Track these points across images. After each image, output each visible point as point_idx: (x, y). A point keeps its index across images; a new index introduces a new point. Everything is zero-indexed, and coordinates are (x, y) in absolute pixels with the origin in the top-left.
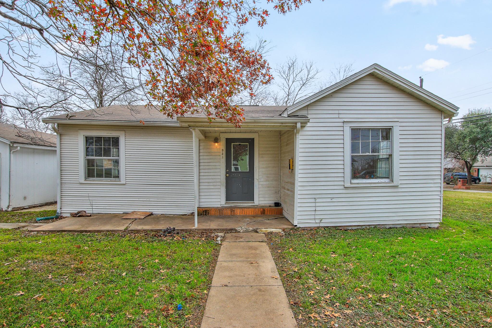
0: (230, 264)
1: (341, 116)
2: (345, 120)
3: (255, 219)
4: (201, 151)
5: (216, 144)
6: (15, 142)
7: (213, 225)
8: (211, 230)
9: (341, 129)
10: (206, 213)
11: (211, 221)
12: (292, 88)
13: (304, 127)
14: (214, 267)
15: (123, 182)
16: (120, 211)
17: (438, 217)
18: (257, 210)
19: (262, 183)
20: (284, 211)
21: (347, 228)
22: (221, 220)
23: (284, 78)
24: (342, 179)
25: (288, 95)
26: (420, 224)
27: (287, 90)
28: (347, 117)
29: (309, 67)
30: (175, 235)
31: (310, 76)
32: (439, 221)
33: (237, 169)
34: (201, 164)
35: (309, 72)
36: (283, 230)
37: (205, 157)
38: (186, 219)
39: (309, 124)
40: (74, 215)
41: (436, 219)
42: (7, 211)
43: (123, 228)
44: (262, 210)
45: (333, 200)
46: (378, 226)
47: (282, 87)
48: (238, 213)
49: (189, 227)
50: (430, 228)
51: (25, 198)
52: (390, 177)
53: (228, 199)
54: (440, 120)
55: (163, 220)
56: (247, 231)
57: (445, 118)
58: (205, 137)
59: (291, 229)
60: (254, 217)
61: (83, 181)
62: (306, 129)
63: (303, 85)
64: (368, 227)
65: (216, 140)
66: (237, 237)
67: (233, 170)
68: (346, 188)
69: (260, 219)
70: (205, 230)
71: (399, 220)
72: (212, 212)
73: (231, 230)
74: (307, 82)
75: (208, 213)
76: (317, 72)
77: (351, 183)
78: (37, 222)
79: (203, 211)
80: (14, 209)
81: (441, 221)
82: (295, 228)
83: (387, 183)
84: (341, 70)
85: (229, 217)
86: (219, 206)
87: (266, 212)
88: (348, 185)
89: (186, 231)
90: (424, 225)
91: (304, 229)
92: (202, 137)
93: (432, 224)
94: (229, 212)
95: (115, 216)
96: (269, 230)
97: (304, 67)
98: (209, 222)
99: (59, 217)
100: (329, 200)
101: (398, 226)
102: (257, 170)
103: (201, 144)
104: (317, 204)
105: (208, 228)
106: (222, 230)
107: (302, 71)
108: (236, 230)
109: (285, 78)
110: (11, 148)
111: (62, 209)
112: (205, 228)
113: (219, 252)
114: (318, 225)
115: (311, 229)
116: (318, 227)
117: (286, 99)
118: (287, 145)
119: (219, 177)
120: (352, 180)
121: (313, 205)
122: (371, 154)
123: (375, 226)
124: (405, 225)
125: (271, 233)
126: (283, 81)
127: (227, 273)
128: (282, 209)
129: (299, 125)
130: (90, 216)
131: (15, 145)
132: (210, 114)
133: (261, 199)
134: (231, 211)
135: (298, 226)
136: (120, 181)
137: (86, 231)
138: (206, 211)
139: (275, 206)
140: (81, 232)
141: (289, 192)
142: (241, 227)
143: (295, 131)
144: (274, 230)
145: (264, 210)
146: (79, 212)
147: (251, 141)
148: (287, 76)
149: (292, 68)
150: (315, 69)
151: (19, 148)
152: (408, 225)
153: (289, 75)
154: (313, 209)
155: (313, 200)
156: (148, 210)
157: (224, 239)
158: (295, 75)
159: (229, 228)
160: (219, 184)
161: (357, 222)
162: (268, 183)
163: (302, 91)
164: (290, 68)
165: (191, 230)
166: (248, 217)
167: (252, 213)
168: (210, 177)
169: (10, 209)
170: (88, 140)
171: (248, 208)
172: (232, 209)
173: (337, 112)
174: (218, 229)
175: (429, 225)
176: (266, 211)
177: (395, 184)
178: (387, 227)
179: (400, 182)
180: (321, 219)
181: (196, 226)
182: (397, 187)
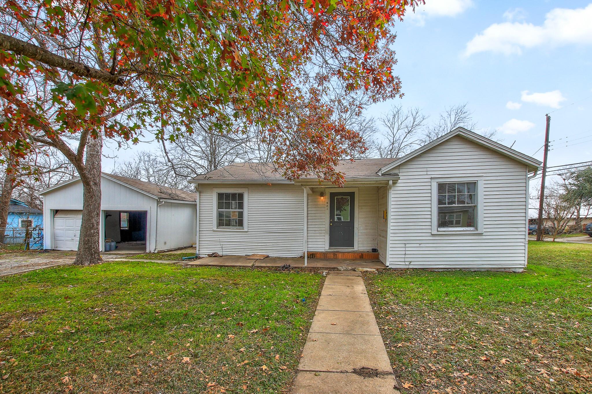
0: (333, 286)
1: (429, 173)
2: (433, 176)
3: (354, 262)
4: (309, 204)
5: (322, 198)
6: (161, 198)
7: (319, 265)
8: (318, 268)
9: (429, 184)
10: (313, 256)
11: (317, 262)
12: (397, 136)
13: (396, 183)
14: (322, 287)
15: (246, 230)
16: (243, 254)
17: (523, 262)
18: (356, 254)
19: (361, 231)
20: (380, 256)
21: (434, 270)
22: (325, 262)
23: (388, 127)
24: (430, 227)
25: (393, 144)
27: (391, 139)
28: (436, 174)
29: (414, 114)
30: (291, 270)
31: (415, 123)
32: (523, 267)
33: (339, 219)
34: (309, 215)
35: (414, 119)
36: (377, 270)
37: (312, 209)
38: (298, 260)
39: (399, 181)
40: (210, 256)
41: (520, 264)
42: (155, 253)
43: (250, 265)
44: (360, 254)
45: (421, 245)
46: (463, 269)
47: (386, 135)
48: (340, 256)
49: (300, 265)
50: (514, 272)
51: (165, 243)
52: (475, 225)
53: (331, 245)
54: (524, 173)
55: (279, 261)
56: (347, 270)
57: (529, 172)
58: (313, 192)
59: (384, 269)
60: (354, 260)
61: (215, 229)
62: (397, 185)
63: (409, 132)
64: (454, 270)
65: (322, 194)
66: (338, 273)
67: (336, 220)
68: (433, 235)
69: (358, 262)
70: (313, 268)
71: (483, 264)
72: (318, 256)
73: (334, 269)
74: (412, 130)
75: (315, 256)
76: (423, 119)
77: (438, 231)
78: (183, 261)
79: (311, 255)
80: (159, 252)
81: (526, 266)
82: (387, 269)
83: (472, 231)
84: (452, 113)
85: (332, 260)
86: (324, 251)
87: (364, 257)
88: (435, 232)
89: (298, 268)
90: (509, 270)
91: (395, 269)
92: (310, 192)
93: (517, 269)
94: (332, 256)
95: (240, 257)
96: (365, 269)
97: (410, 114)
98: (316, 263)
99: (197, 257)
100: (418, 245)
101: (483, 270)
102: (357, 220)
103: (309, 198)
104: (407, 249)
105: (315, 266)
106: (326, 269)
107: (408, 118)
108: (338, 269)
109: (390, 126)
110: (158, 202)
111: (200, 251)
112: (312, 266)
113: (325, 280)
114: (407, 267)
115: (401, 270)
116: (408, 269)
117: (391, 147)
118: (383, 198)
119: (324, 226)
120: (438, 229)
121: (404, 249)
122: (457, 205)
123: (461, 269)
124: (489, 269)
125: (367, 271)
126: (387, 129)
127: (331, 290)
128: (378, 254)
129: (391, 182)
130: (222, 256)
131: (161, 200)
132: (319, 176)
133: (360, 245)
134: (334, 255)
135: (390, 267)
136: (243, 229)
137: (225, 266)
138: (313, 254)
139: (373, 252)
140: (221, 266)
141: (383, 239)
142: (342, 267)
143: (388, 187)
144: (369, 269)
145: (362, 255)
146: (213, 254)
147: (352, 195)
148: (391, 124)
149: (397, 116)
150: (421, 116)
151: (164, 202)
152: (492, 269)
153: (393, 123)
154: (404, 253)
155: (403, 245)
156: (265, 253)
157: (328, 274)
158: (400, 123)
159: (332, 267)
160: (324, 232)
161: (443, 265)
162: (366, 231)
163: (408, 139)
164: (394, 116)
165: (302, 267)
166: (349, 260)
167: (352, 257)
168: (317, 226)
169: (156, 252)
170: (220, 196)
171: (349, 252)
172: (335, 253)
173: (425, 170)
174: (323, 268)
175: (514, 270)
176: (364, 255)
177: (479, 231)
178: (472, 270)
179: (485, 230)
180: (411, 262)
181: (306, 265)
182: (481, 234)
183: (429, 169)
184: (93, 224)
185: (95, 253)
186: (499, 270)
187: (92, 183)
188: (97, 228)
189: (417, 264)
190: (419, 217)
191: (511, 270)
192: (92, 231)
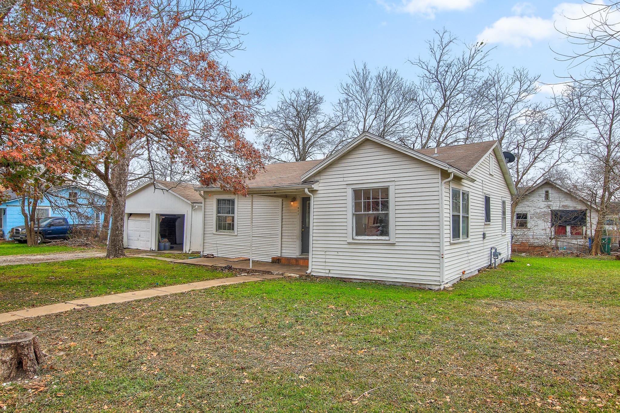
1: (345, 179)
2: (348, 183)
4: (284, 209)
5: (292, 203)
6: (194, 203)
9: (345, 190)
13: (317, 190)
15: (236, 234)
21: (352, 280)
24: (343, 235)
26: (420, 284)
28: (351, 180)
30: (227, 270)
36: (301, 276)
37: (286, 214)
41: (436, 281)
43: (212, 265)
46: (379, 282)
50: (430, 289)
52: (387, 235)
53: (303, 251)
56: (278, 274)
61: (215, 232)
64: (369, 282)
65: (294, 199)
68: (349, 243)
71: (396, 278)
72: (283, 261)
73: (269, 272)
77: (353, 239)
79: (277, 260)
80: (193, 253)
82: (308, 275)
83: (387, 240)
86: (295, 257)
88: (350, 240)
89: (242, 269)
90: (424, 286)
91: (317, 277)
93: (433, 286)
100: (336, 253)
104: (327, 257)
106: (263, 272)
108: (271, 273)
110: (193, 207)
111: (204, 252)
114: (327, 275)
115: (321, 278)
116: (327, 277)
119: (296, 231)
120: (356, 237)
121: (324, 257)
124: (404, 284)
125: (290, 276)
127: (202, 283)
129: (306, 190)
130: (213, 258)
131: (194, 205)
135: (311, 274)
136: (233, 233)
144: (292, 275)
146: (207, 255)
151: (197, 207)
152: (408, 284)
154: (324, 260)
155: (324, 253)
157: (251, 275)
160: (296, 237)
161: (359, 275)
168: (290, 232)
169: (190, 252)
170: (219, 201)
172: (296, 260)
173: (342, 176)
174: (261, 271)
175: (429, 287)
177: (392, 241)
178: (387, 284)
179: (397, 240)
180: (330, 270)
181: (251, 267)
182: (393, 244)
183: (345, 176)
184: (118, 226)
185: (119, 249)
186: (414, 285)
187: (117, 195)
188: (121, 230)
189: (335, 273)
190: (337, 224)
191: (427, 287)
192: (117, 232)
